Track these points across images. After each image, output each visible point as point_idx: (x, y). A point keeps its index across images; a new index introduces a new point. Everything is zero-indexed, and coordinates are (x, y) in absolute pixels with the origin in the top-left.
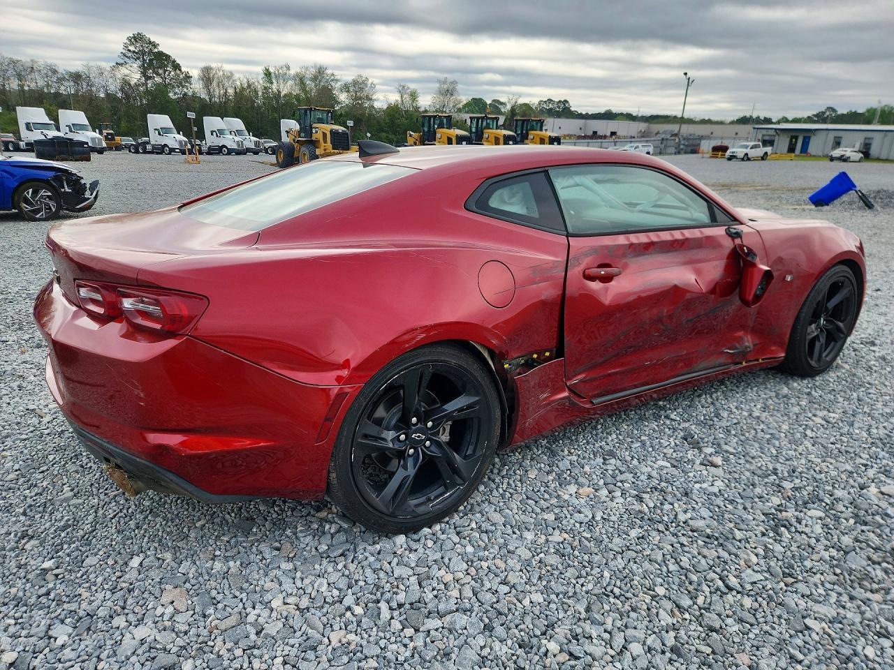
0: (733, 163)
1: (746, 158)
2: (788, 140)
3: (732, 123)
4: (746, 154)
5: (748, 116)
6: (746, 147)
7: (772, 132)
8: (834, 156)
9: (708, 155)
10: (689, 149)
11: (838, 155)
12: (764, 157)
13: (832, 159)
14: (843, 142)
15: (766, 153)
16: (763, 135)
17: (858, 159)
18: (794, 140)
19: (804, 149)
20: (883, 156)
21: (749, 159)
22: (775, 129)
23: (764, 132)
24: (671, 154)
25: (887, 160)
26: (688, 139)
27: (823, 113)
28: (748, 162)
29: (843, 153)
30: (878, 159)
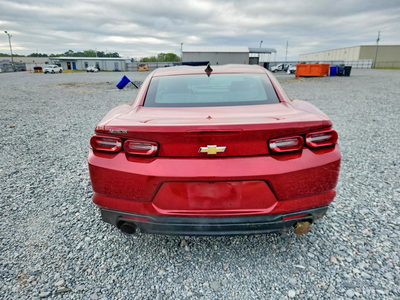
0: (48, 75)
1: (53, 72)
2: (66, 64)
3: (29, 56)
4: (53, 70)
5: (35, 53)
6: (52, 67)
7: (58, 61)
8: (88, 70)
9: (33, 72)
10: (20, 69)
11: (90, 70)
12: (61, 71)
13: (88, 71)
14: (89, 64)
15: (61, 70)
16: (55, 62)
17: (97, 71)
18: (69, 64)
19: (75, 68)
20: (105, 69)
21: (54, 73)
22: (60, 59)
23: (55, 60)
24: (11, 72)
25: (106, 71)
26: (18, 64)
27: (68, 52)
28: (55, 74)
29: (91, 69)
30: (103, 71)
